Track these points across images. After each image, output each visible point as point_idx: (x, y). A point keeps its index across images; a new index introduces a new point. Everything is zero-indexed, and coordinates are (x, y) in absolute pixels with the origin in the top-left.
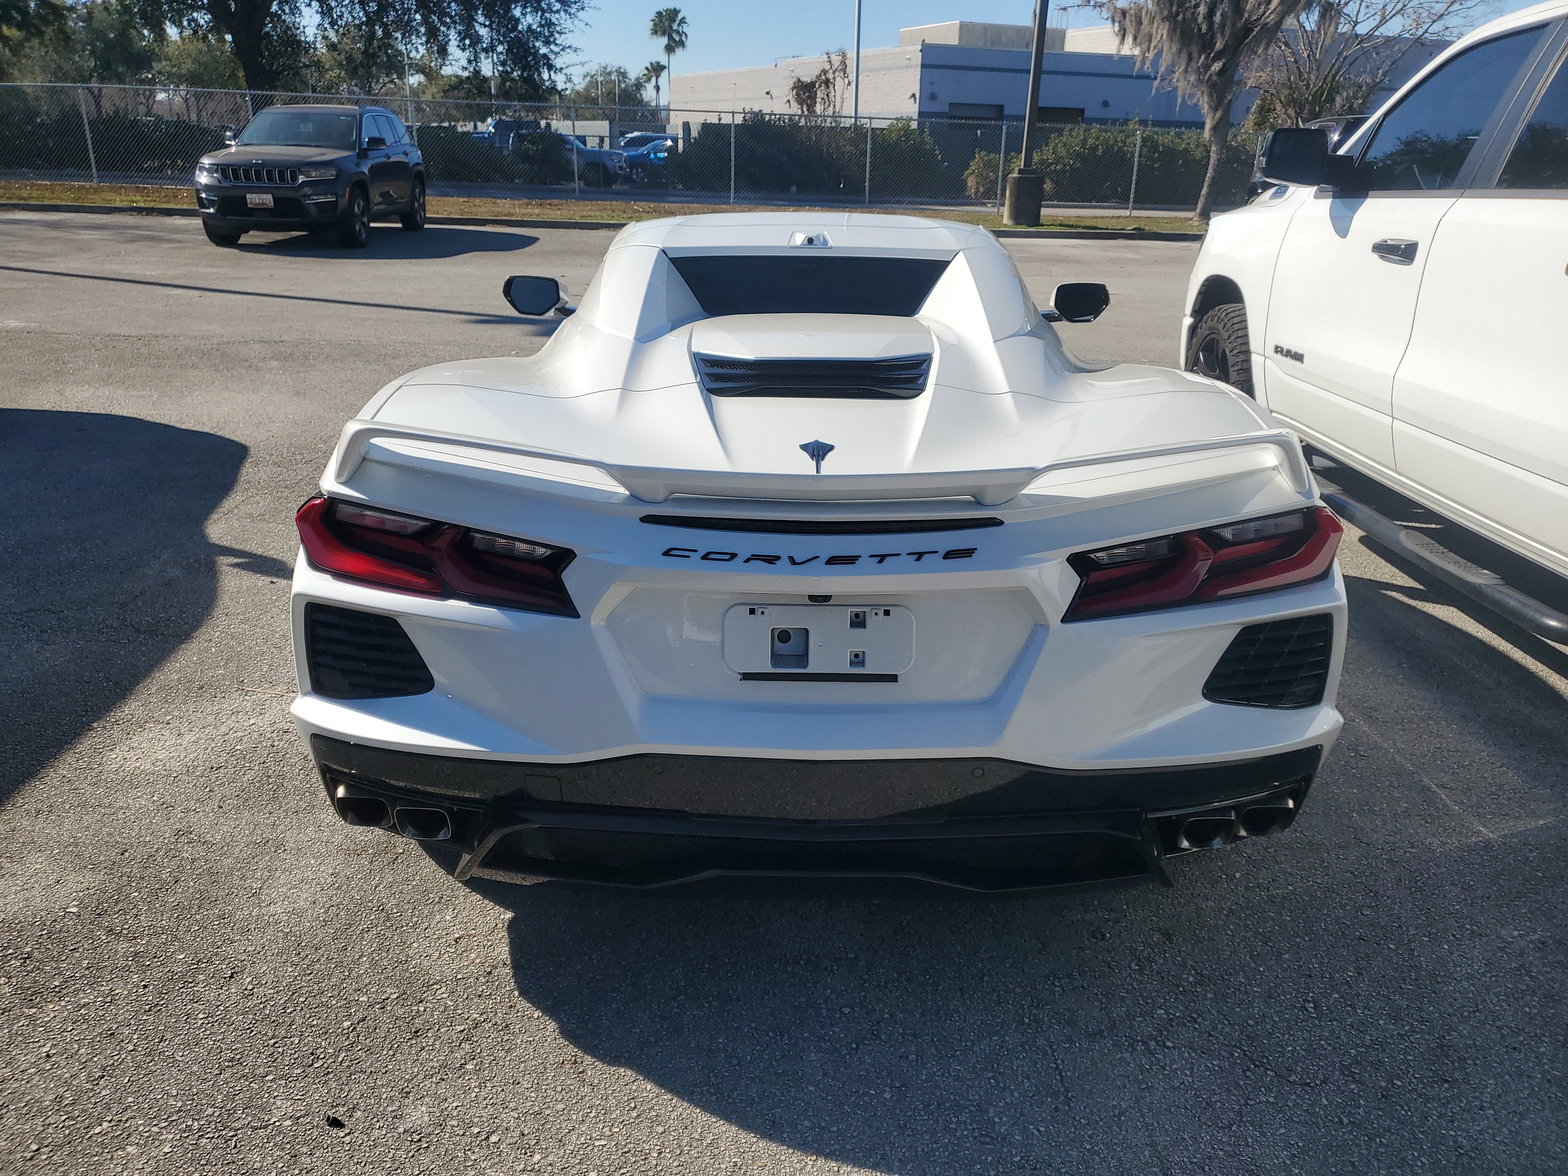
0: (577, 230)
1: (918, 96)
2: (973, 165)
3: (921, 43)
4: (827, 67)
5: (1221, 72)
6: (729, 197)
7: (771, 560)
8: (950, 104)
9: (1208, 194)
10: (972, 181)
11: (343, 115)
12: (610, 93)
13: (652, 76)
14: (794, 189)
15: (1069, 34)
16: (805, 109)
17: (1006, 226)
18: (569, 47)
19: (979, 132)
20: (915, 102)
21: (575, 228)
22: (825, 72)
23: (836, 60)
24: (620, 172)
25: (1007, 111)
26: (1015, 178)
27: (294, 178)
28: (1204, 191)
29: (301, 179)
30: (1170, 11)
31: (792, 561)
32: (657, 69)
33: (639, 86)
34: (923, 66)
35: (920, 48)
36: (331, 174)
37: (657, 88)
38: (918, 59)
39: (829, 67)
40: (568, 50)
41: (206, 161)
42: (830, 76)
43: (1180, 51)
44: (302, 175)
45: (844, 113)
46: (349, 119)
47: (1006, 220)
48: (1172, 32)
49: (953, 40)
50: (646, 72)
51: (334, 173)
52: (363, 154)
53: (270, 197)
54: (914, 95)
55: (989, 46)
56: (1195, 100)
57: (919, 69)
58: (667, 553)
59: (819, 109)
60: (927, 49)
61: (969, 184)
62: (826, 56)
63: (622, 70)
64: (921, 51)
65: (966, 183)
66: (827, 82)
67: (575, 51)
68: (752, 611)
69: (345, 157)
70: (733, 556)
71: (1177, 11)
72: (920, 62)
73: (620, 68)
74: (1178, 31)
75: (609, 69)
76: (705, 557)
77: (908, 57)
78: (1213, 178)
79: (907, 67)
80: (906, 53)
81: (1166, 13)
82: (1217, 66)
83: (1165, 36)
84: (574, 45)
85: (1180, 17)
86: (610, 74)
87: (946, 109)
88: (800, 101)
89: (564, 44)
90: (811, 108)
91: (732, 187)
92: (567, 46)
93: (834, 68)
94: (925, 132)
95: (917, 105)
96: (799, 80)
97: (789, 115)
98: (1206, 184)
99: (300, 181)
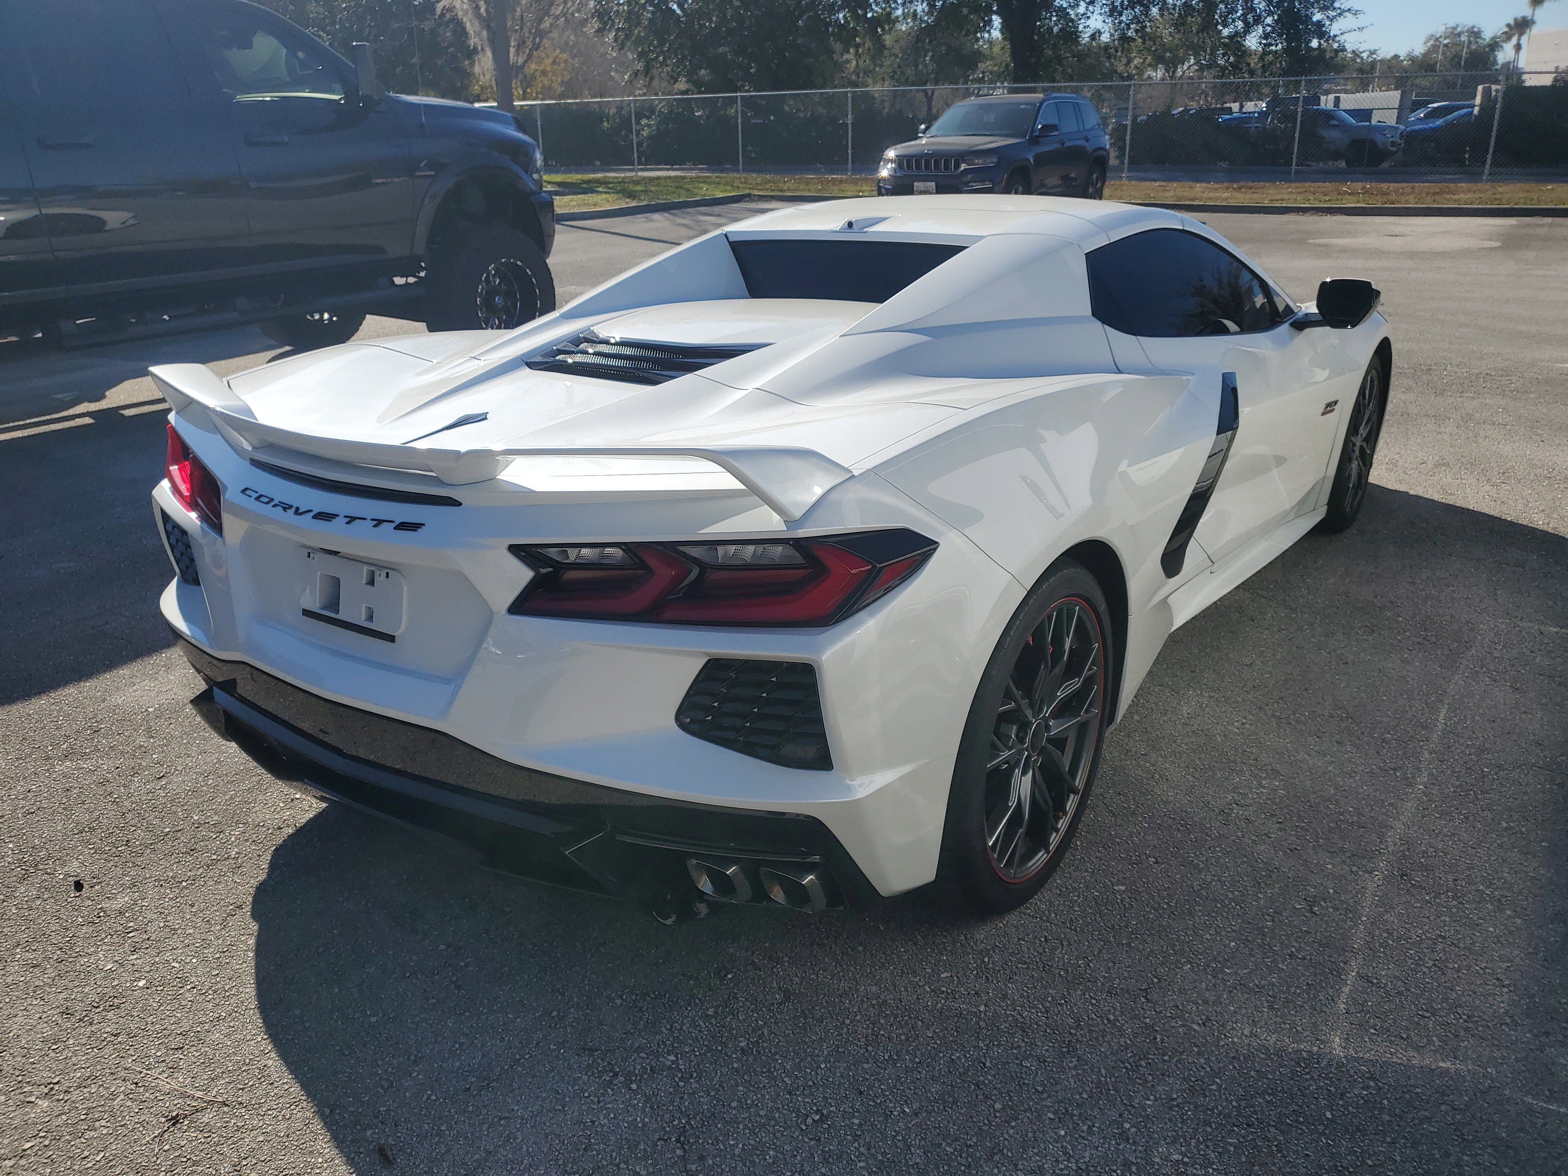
0: (1262, 215)
6: (1482, 173)
11: (1023, 104)
12: (1457, 57)
13: (1514, 34)
18: (1349, 10)
21: (1259, 213)
24: (1392, 148)
27: (957, 166)
29: (963, 166)
32: (1522, 25)
33: (1494, 45)
36: (991, 161)
37: (1518, 47)
40: (1347, 14)
41: (891, 153)
44: (964, 163)
46: (1028, 107)
50: (1506, 29)
51: (996, 160)
52: (1034, 141)
53: (933, 184)
63: (1476, 30)
67: (1356, 14)
69: (1014, 144)
73: (1473, 27)
75: (1459, 29)
84: (1355, 8)
86: (1459, 34)
89: (1343, 7)
91: (1489, 161)
92: (1346, 9)
99: (962, 169)
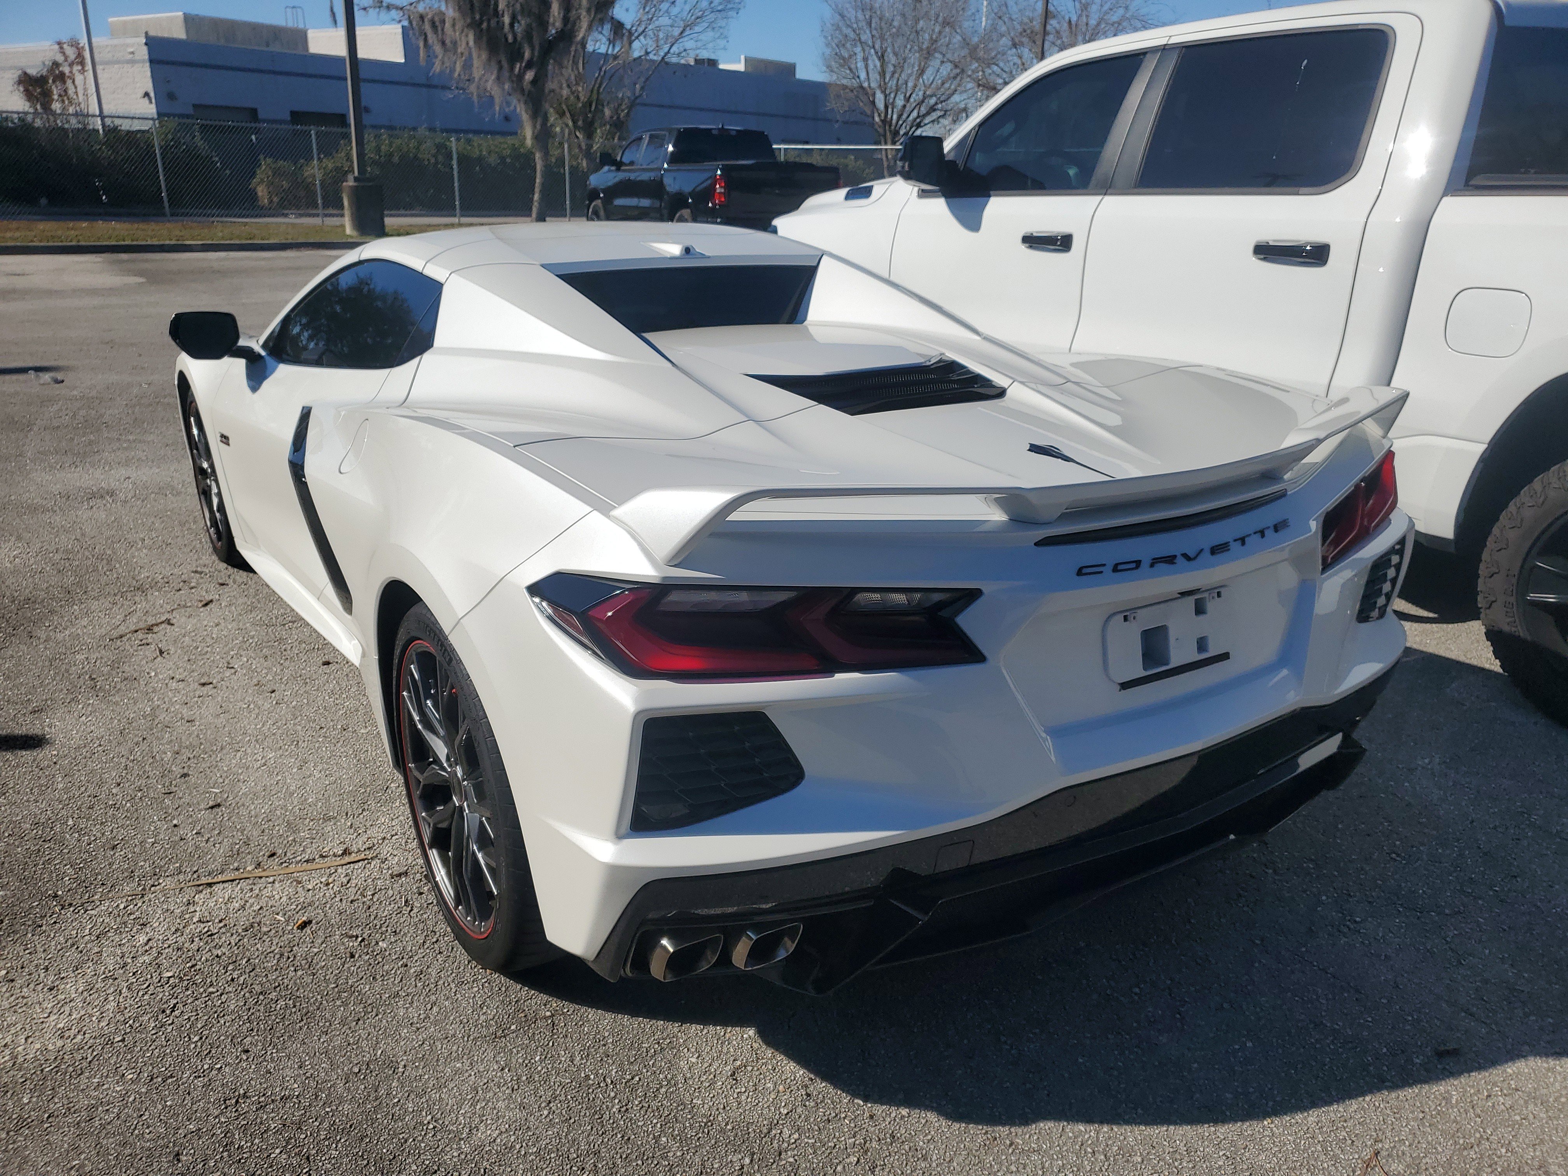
1: (152, 95)
2: (260, 174)
3: (144, 35)
4: (60, 58)
5: (534, 82)
7: (1170, 560)
8: (194, 106)
9: (542, 199)
10: (263, 191)
14: (44, 201)
15: (311, 34)
16: (39, 107)
17: (351, 237)
19: (253, 137)
20: (151, 102)
22: (56, 64)
23: (71, 53)
25: (261, 115)
26: (351, 187)
28: (536, 197)
30: (473, 18)
31: (1185, 556)
34: (151, 61)
35: (144, 41)
38: (143, 53)
39: (63, 58)
42: (66, 70)
43: (489, 60)
45: (90, 112)
47: (349, 230)
48: (477, 40)
49: (180, 33)
54: (147, 94)
55: (222, 42)
56: (512, 108)
57: (148, 64)
58: (1080, 572)
59: (56, 106)
60: (154, 44)
61: (260, 194)
62: (57, 47)
64: (146, 44)
65: (256, 194)
66: (61, 78)
68: (1126, 619)
70: (1138, 563)
71: (481, 18)
72: (147, 57)
74: (485, 39)
76: (1115, 569)
77: (131, 50)
78: (543, 184)
79: (132, 62)
80: (128, 46)
81: (469, 21)
82: (529, 76)
83: (471, 43)
85: (485, 25)
87: (190, 111)
88: (29, 96)
90: (46, 107)
93: (70, 60)
94: (195, 136)
95: (153, 106)
96: (25, 73)
97: (18, 113)
98: (537, 190)
